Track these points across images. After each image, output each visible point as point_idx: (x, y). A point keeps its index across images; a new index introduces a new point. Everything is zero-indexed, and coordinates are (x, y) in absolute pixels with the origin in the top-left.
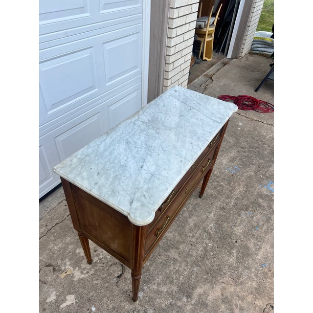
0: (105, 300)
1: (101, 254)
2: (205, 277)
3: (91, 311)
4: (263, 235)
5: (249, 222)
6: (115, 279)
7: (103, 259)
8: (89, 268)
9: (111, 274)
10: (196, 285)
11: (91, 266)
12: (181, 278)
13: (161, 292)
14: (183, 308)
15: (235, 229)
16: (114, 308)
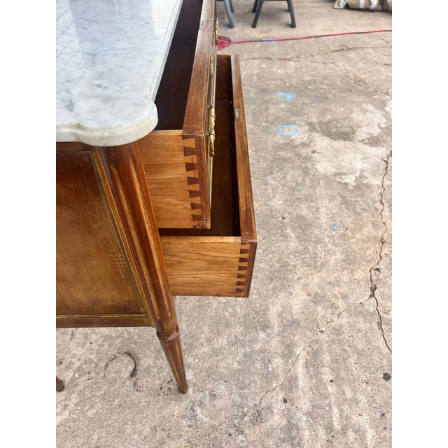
0: (128, 429)
1: (74, 360)
2: (271, 286)
4: (311, 191)
5: (284, 186)
6: (128, 383)
7: (84, 366)
8: (63, 397)
9: (115, 380)
10: (266, 305)
11: (65, 392)
12: (239, 310)
13: (220, 349)
14: (268, 348)
15: (271, 203)
16: (154, 429)
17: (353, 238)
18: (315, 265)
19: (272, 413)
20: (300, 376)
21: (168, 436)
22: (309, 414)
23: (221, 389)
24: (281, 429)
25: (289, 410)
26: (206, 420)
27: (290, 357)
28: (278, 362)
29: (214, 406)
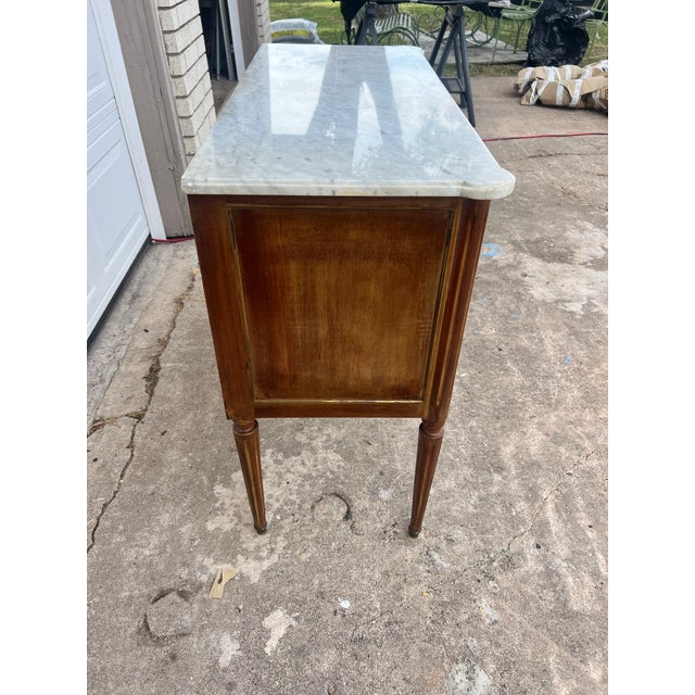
0: (355, 574)
2: (499, 425)
3: (343, 610)
4: (529, 320)
5: (494, 313)
6: (343, 526)
7: (285, 508)
8: (266, 541)
9: (327, 523)
10: (496, 445)
11: (268, 535)
13: (449, 491)
14: (506, 491)
16: (386, 574)
17: (592, 373)
18: (549, 402)
19: (525, 559)
20: (552, 522)
21: (405, 580)
22: (568, 560)
23: (458, 533)
24: (539, 576)
25: (544, 556)
26: (446, 565)
27: (536, 501)
28: (521, 506)
29: (454, 551)
